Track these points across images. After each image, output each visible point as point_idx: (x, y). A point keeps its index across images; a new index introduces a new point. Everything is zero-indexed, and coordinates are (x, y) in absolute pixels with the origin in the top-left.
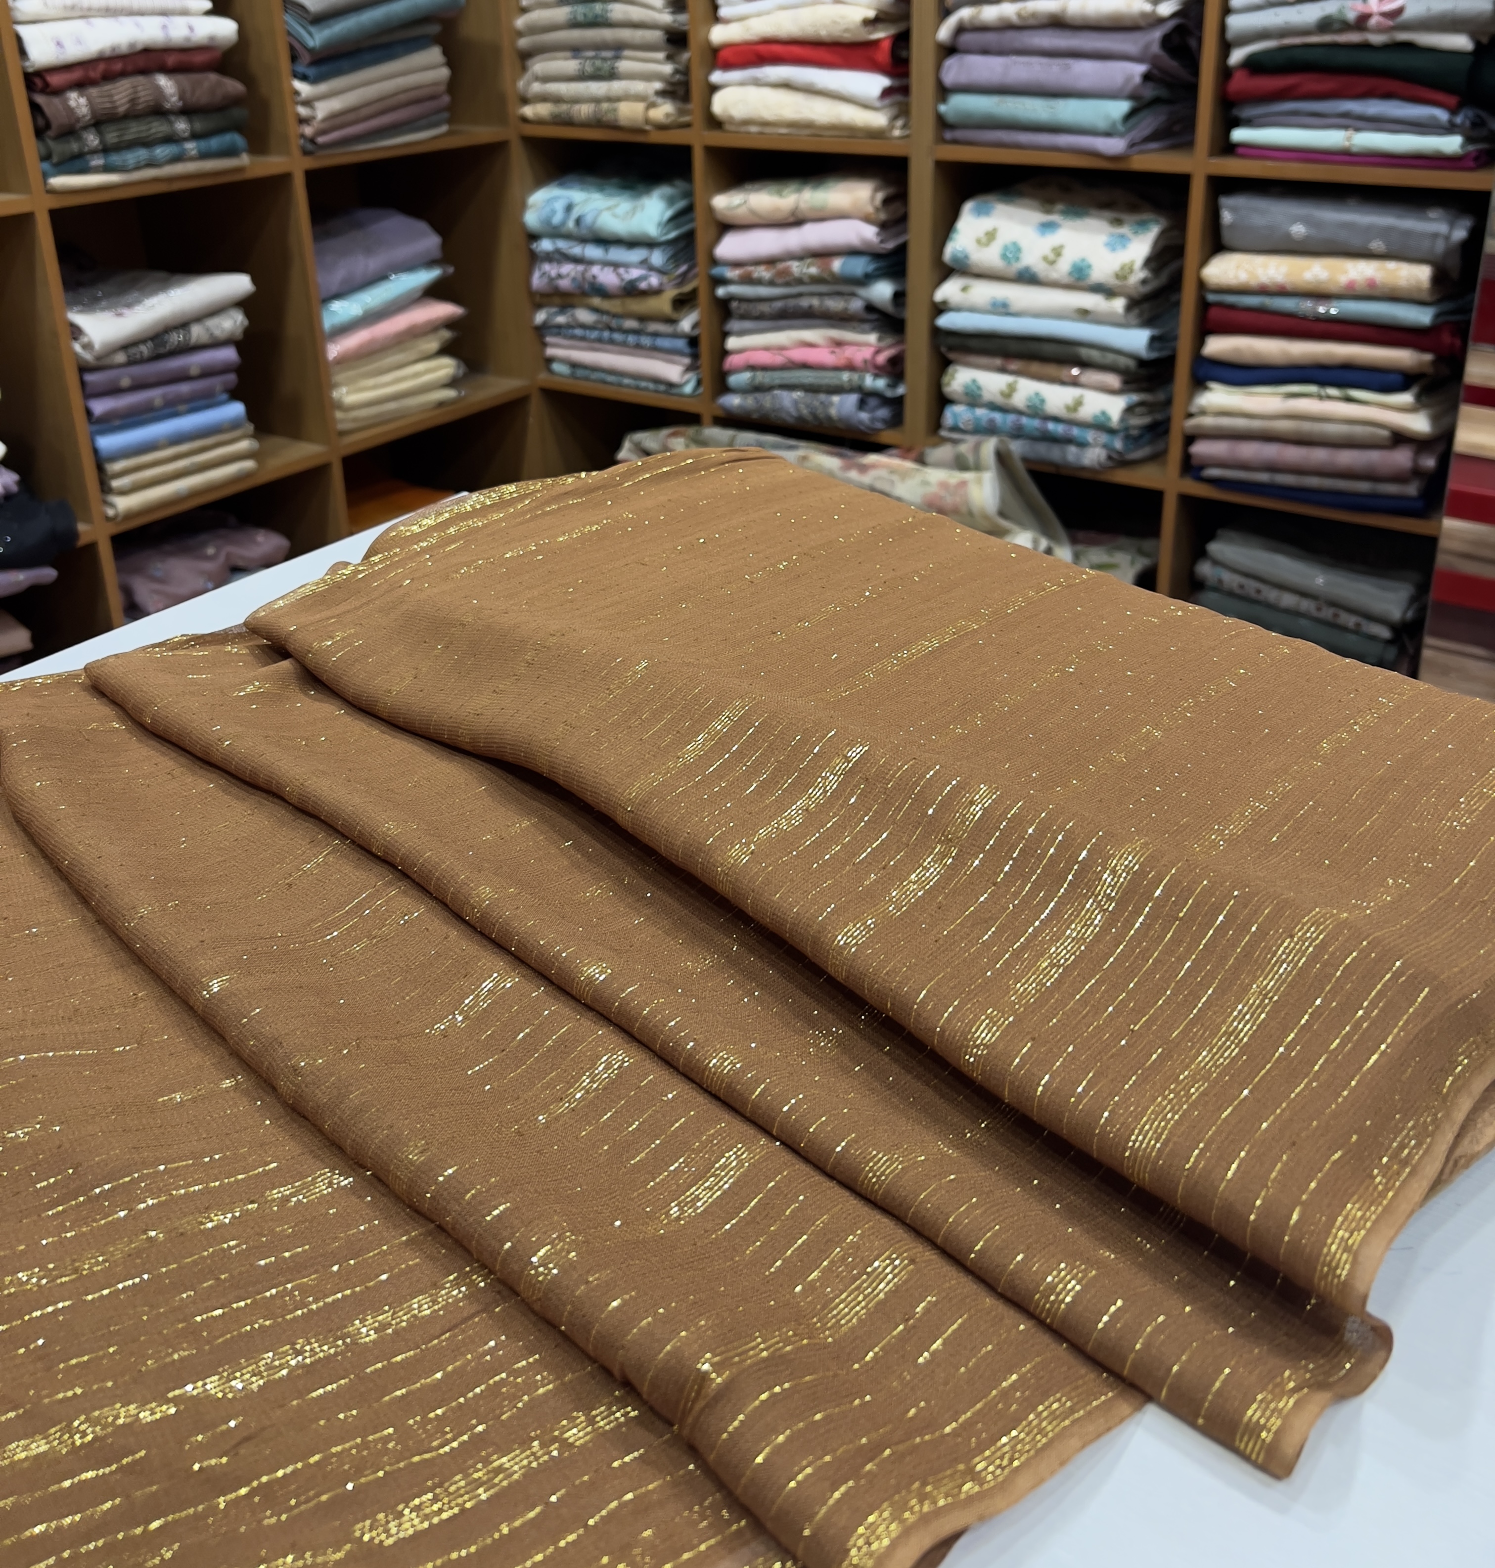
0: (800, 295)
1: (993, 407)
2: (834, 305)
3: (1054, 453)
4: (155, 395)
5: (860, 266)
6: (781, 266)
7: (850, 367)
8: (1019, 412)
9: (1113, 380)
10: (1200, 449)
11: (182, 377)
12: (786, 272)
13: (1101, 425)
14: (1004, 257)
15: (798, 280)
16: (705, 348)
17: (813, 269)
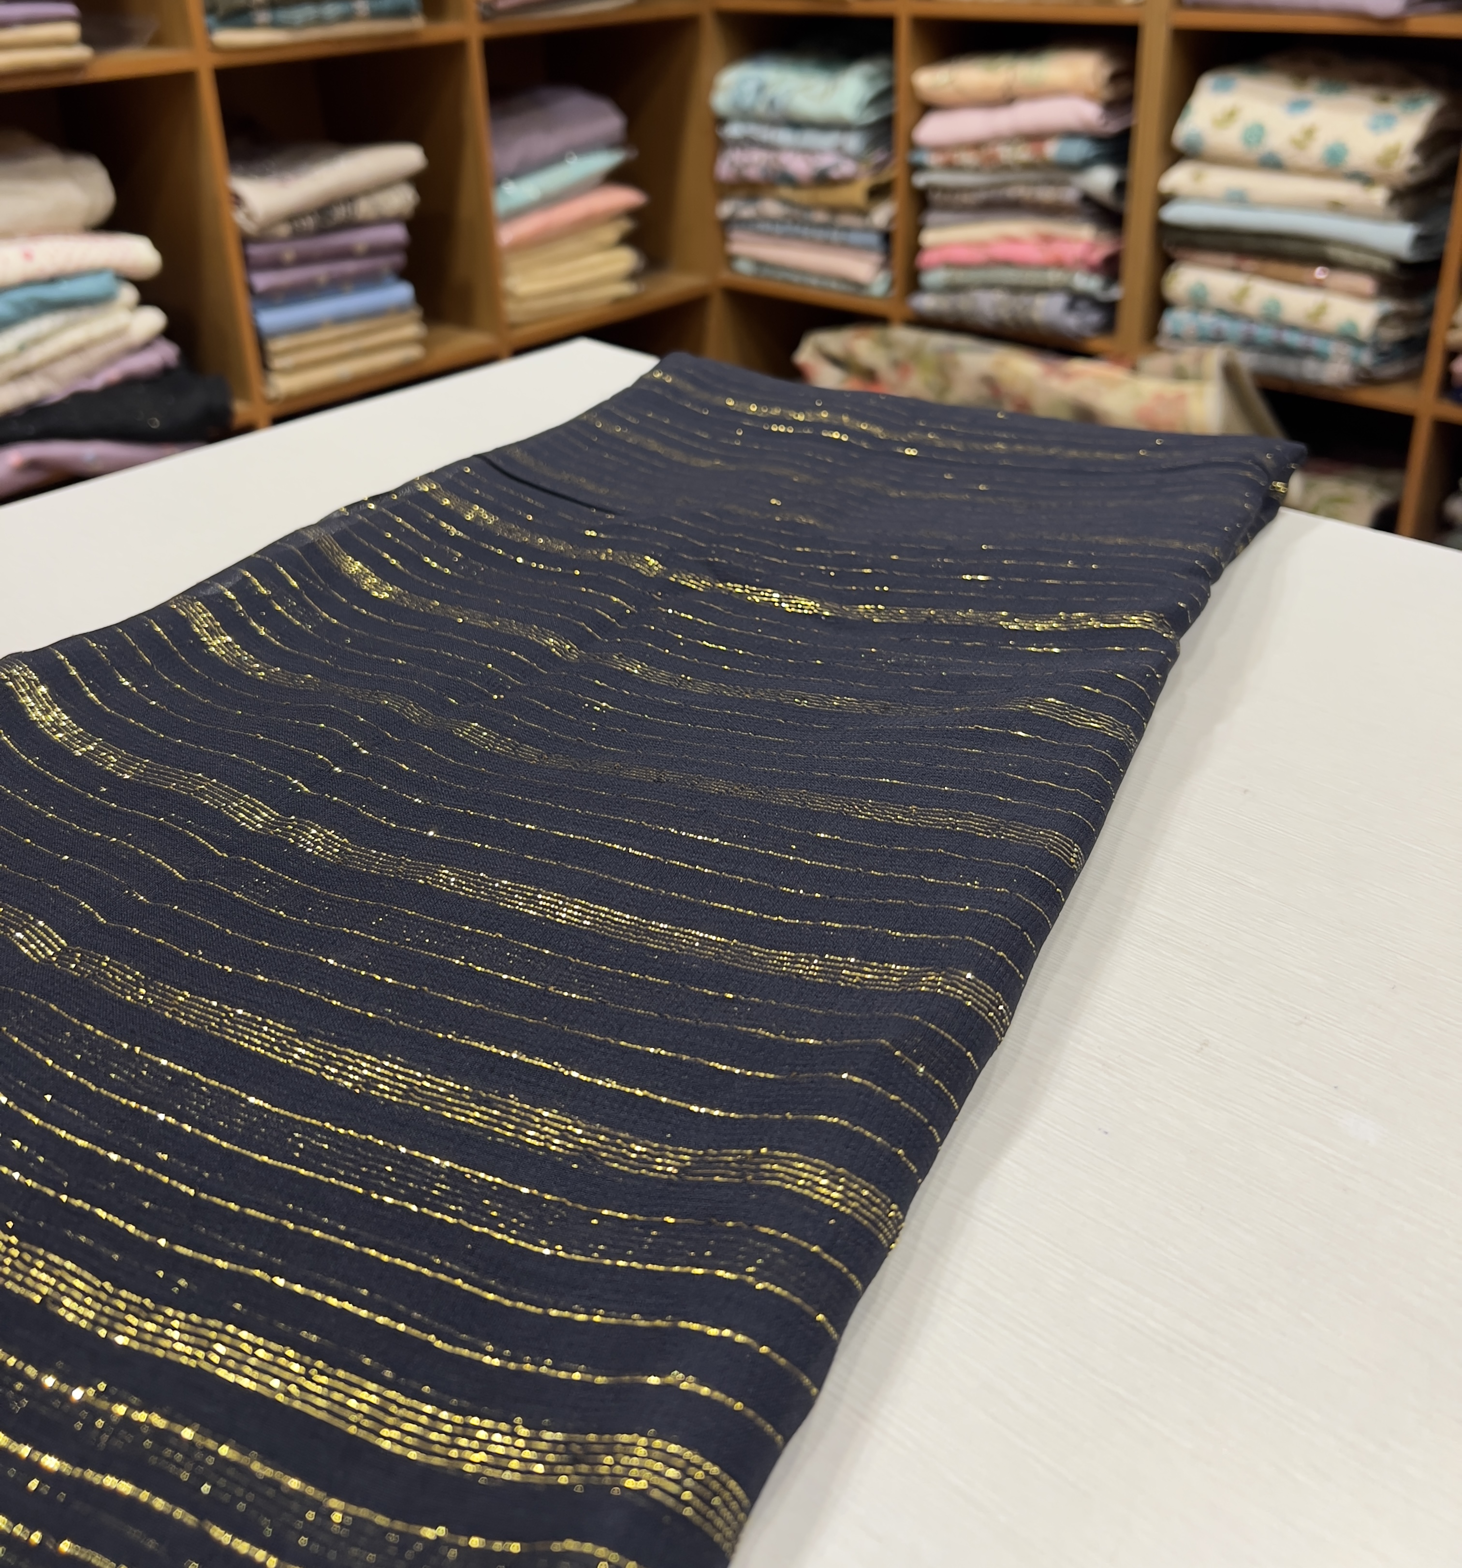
0: (1007, 184)
1: (1222, 312)
2: (1046, 194)
3: (1289, 367)
4: (320, 272)
5: (1078, 150)
6: (990, 150)
7: (1059, 264)
8: (1249, 319)
9: (1366, 284)
11: (346, 254)
12: (994, 158)
13: (1347, 336)
14: (1245, 139)
15: (1006, 168)
16: (900, 245)
17: (1023, 153)
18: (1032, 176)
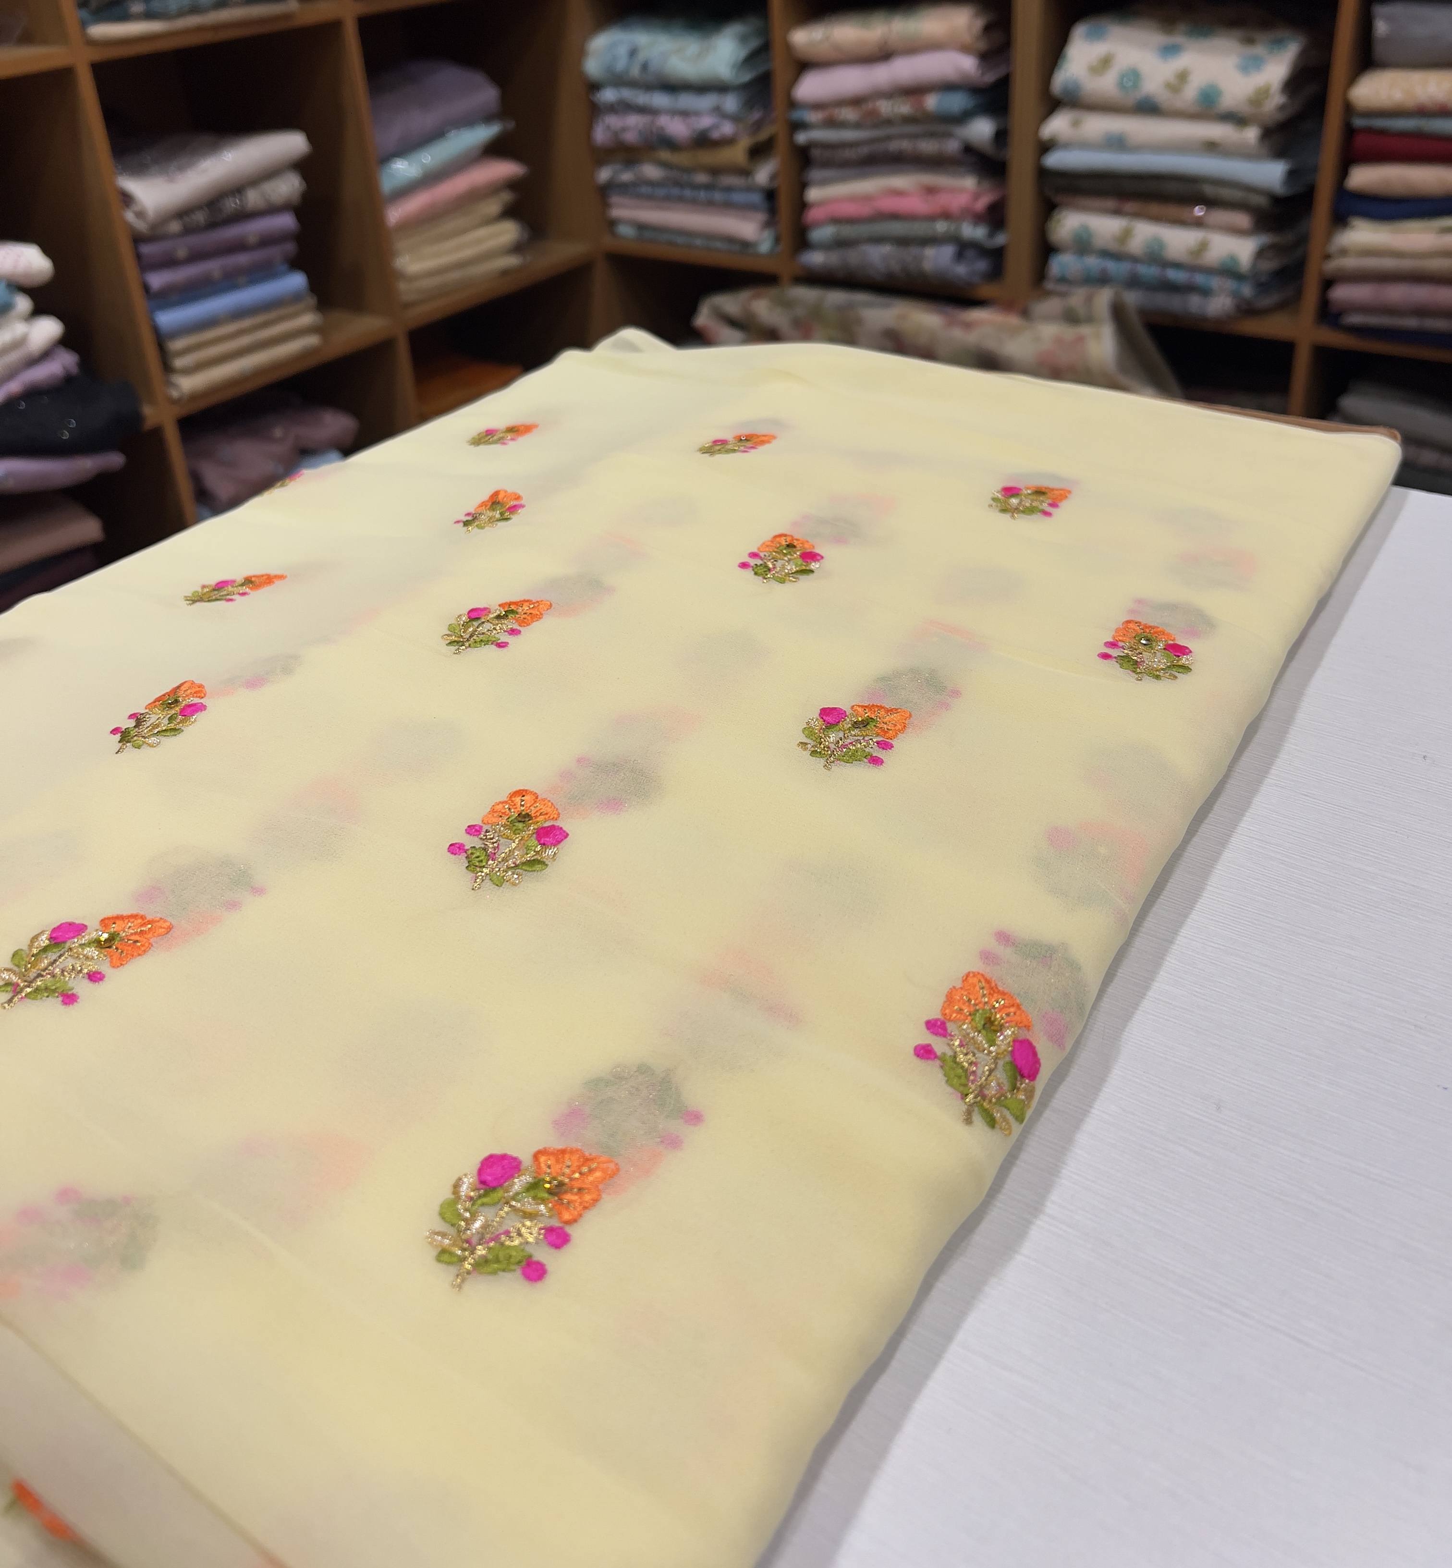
0: (889, 138)
1: (1106, 254)
2: (928, 147)
3: (1174, 303)
4: (213, 267)
5: (957, 102)
6: (870, 106)
7: (946, 215)
8: (1134, 259)
9: (1243, 220)
10: (1341, 293)
11: (239, 246)
12: (874, 113)
13: (1229, 271)
14: (1121, 85)
15: (888, 122)
16: (784, 202)
17: (904, 108)
18: (912, 129)
